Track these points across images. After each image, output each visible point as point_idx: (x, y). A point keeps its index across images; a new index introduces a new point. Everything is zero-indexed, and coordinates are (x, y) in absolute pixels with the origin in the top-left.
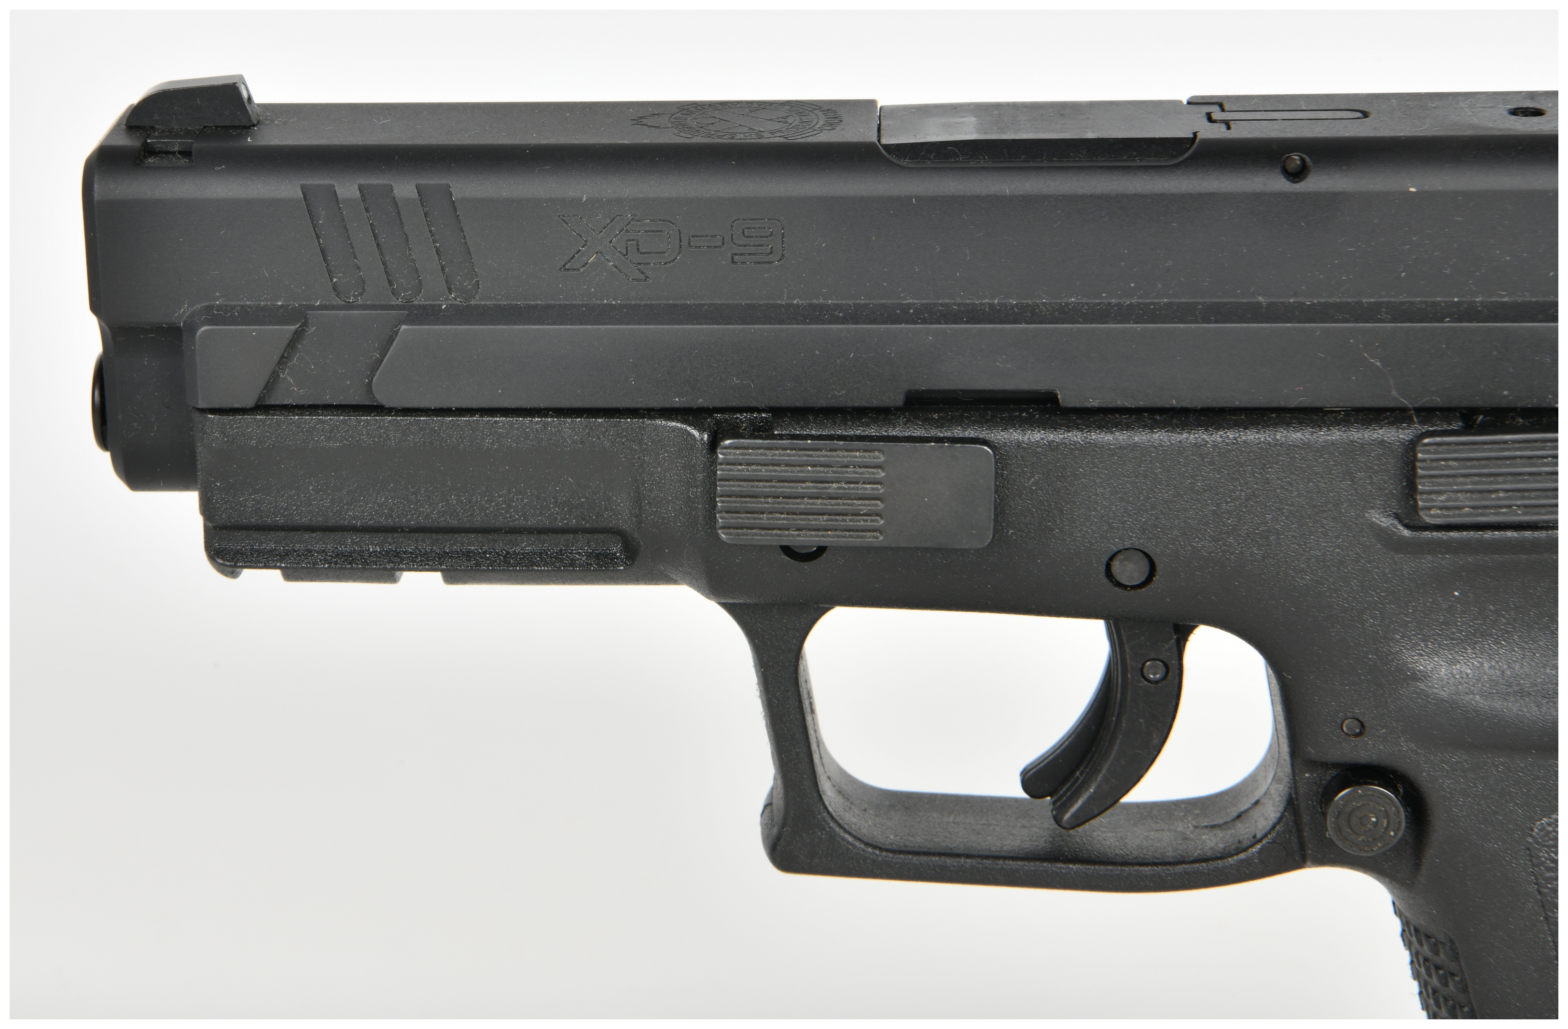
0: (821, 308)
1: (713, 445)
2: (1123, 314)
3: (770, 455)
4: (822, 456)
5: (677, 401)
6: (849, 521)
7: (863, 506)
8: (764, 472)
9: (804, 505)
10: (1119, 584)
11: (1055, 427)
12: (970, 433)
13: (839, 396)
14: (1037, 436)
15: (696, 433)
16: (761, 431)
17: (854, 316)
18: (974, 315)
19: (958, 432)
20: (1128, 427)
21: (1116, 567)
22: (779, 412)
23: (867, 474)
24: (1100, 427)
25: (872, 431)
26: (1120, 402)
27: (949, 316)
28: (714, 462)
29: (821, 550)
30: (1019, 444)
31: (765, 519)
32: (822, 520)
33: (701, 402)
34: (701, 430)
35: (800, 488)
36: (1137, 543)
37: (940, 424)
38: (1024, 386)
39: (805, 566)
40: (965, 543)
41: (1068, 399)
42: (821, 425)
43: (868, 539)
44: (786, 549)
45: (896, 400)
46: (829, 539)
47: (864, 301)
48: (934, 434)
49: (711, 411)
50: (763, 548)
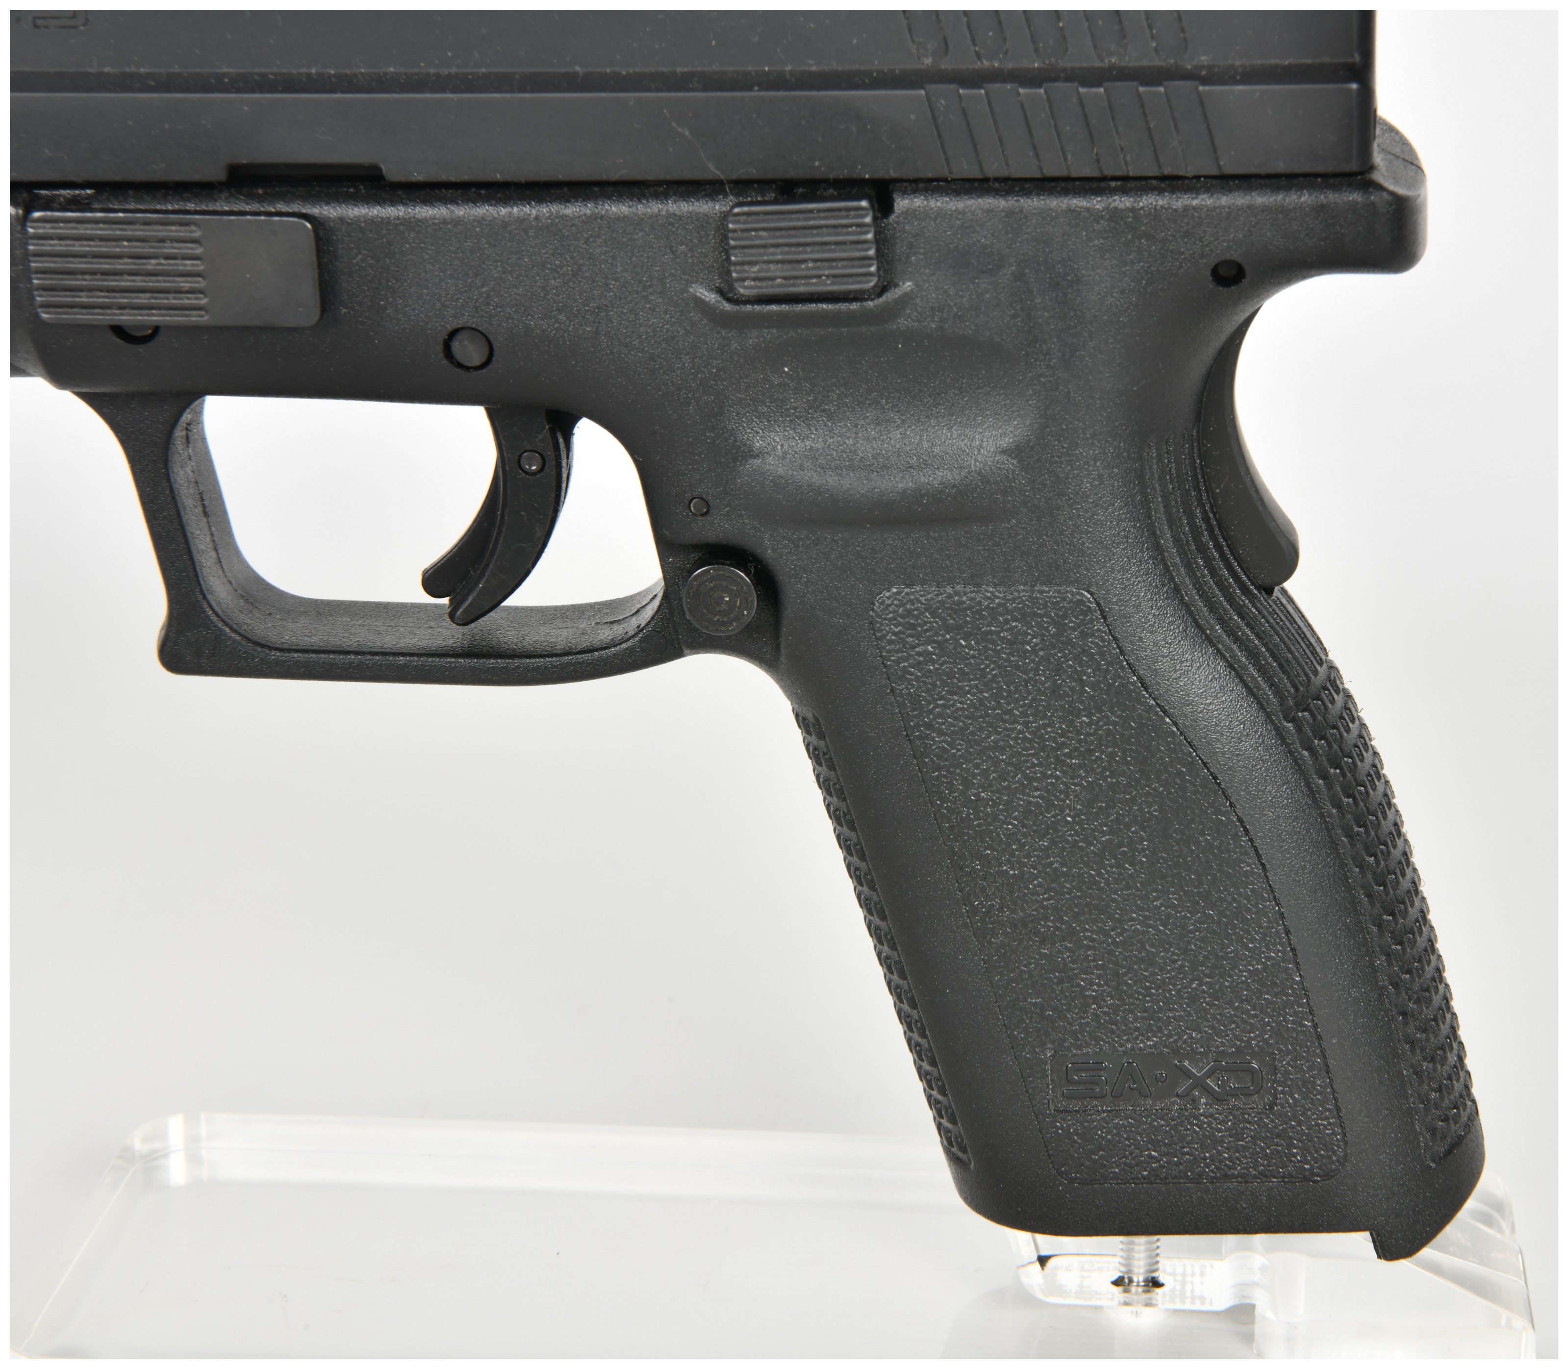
0: (132, 76)
1: (24, 219)
2: (440, 84)
3: (86, 230)
4: (137, 230)
6: (171, 300)
7: (185, 284)
8: (77, 247)
9: (126, 282)
10: (460, 366)
11: (380, 202)
12: (296, 207)
13: (157, 171)
14: (358, 210)
16: (77, 205)
17: (167, 84)
18: (289, 84)
19: (281, 207)
20: (454, 201)
21: (456, 346)
22: (100, 186)
23: (187, 250)
24: (424, 202)
25: (191, 206)
26: (444, 177)
27: (265, 85)
28: (26, 236)
29: (157, 330)
30: (342, 219)
31: (84, 299)
32: (143, 299)
35: (118, 265)
36: (472, 322)
37: (261, 199)
38: (346, 159)
39: (141, 349)
40: (292, 323)
41: (392, 172)
42: (140, 200)
43: (195, 318)
44: (118, 330)
45: (216, 173)
46: (155, 318)
47: (176, 69)
48: (255, 207)
49: (29, 187)
50: (90, 329)
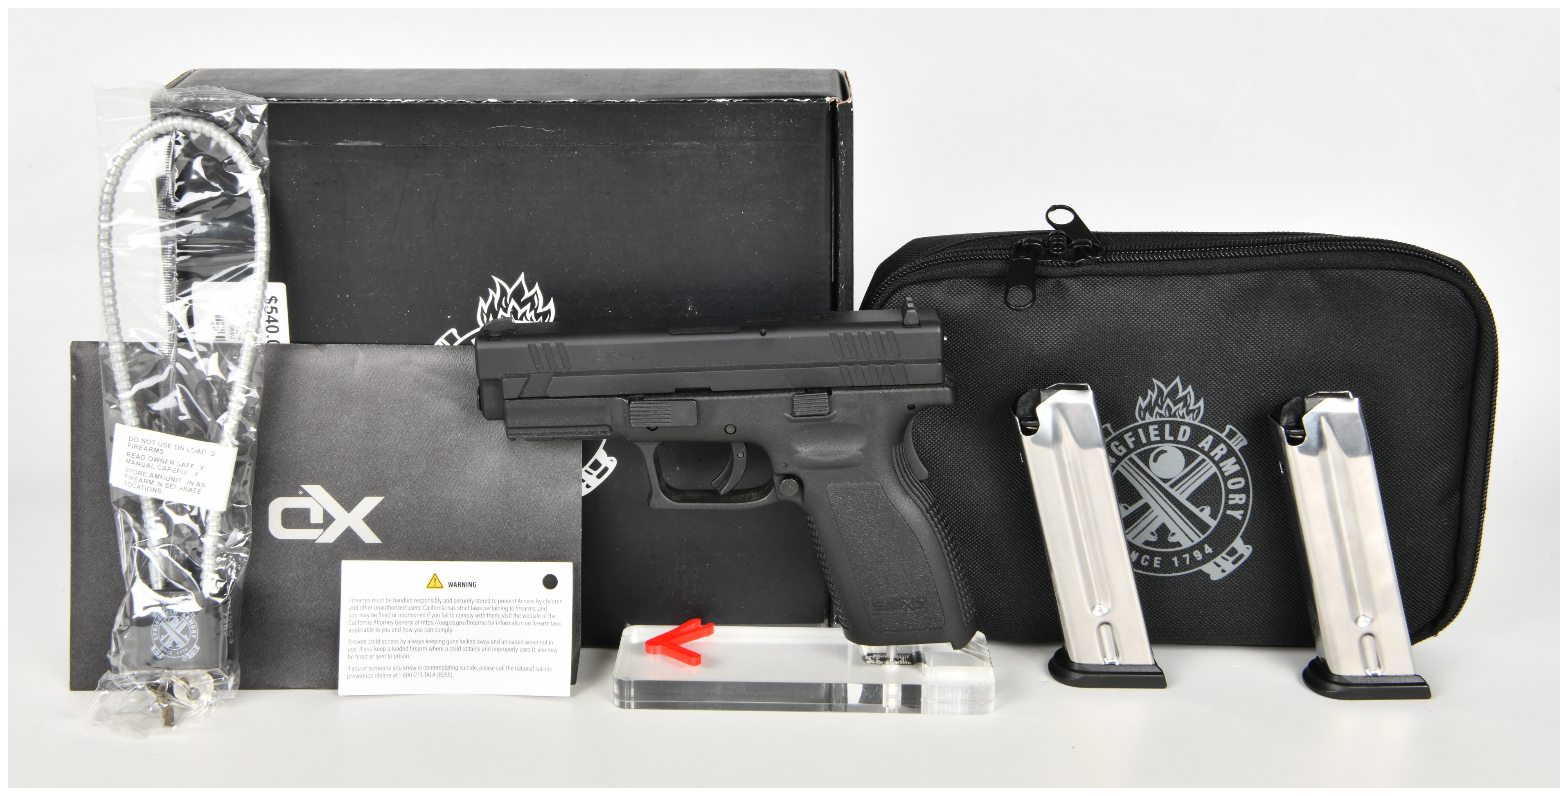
0: (654, 369)
1: (629, 403)
2: (725, 368)
3: (643, 405)
4: (656, 405)
5: (620, 393)
6: (662, 421)
7: (666, 417)
8: (641, 409)
9: (652, 417)
10: (728, 433)
11: (711, 396)
12: (691, 398)
13: (659, 390)
14: (706, 398)
15: (625, 401)
16: (641, 399)
17: (662, 371)
18: (690, 370)
19: (688, 398)
20: (728, 395)
21: (727, 429)
22: (645, 395)
23: (666, 409)
24: (721, 396)
25: (667, 399)
26: (726, 389)
27: (685, 370)
28: (630, 407)
29: (657, 427)
30: (702, 400)
31: (642, 421)
32: (656, 420)
33: (626, 393)
34: (626, 400)
35: (650, 413)
36: (732, 423)
37: (683, 396)
38: (703, 386)
39: (653, 432)
40: (690, 424)
41: (713, 389)
42: (655, 398)
43: (667, 425)
44: (648, 428)
45: (673, 390)
46: (658, 425)
47: (664, 367)
48: (682, 398)
49: (628, 395)
50: (642, 428)
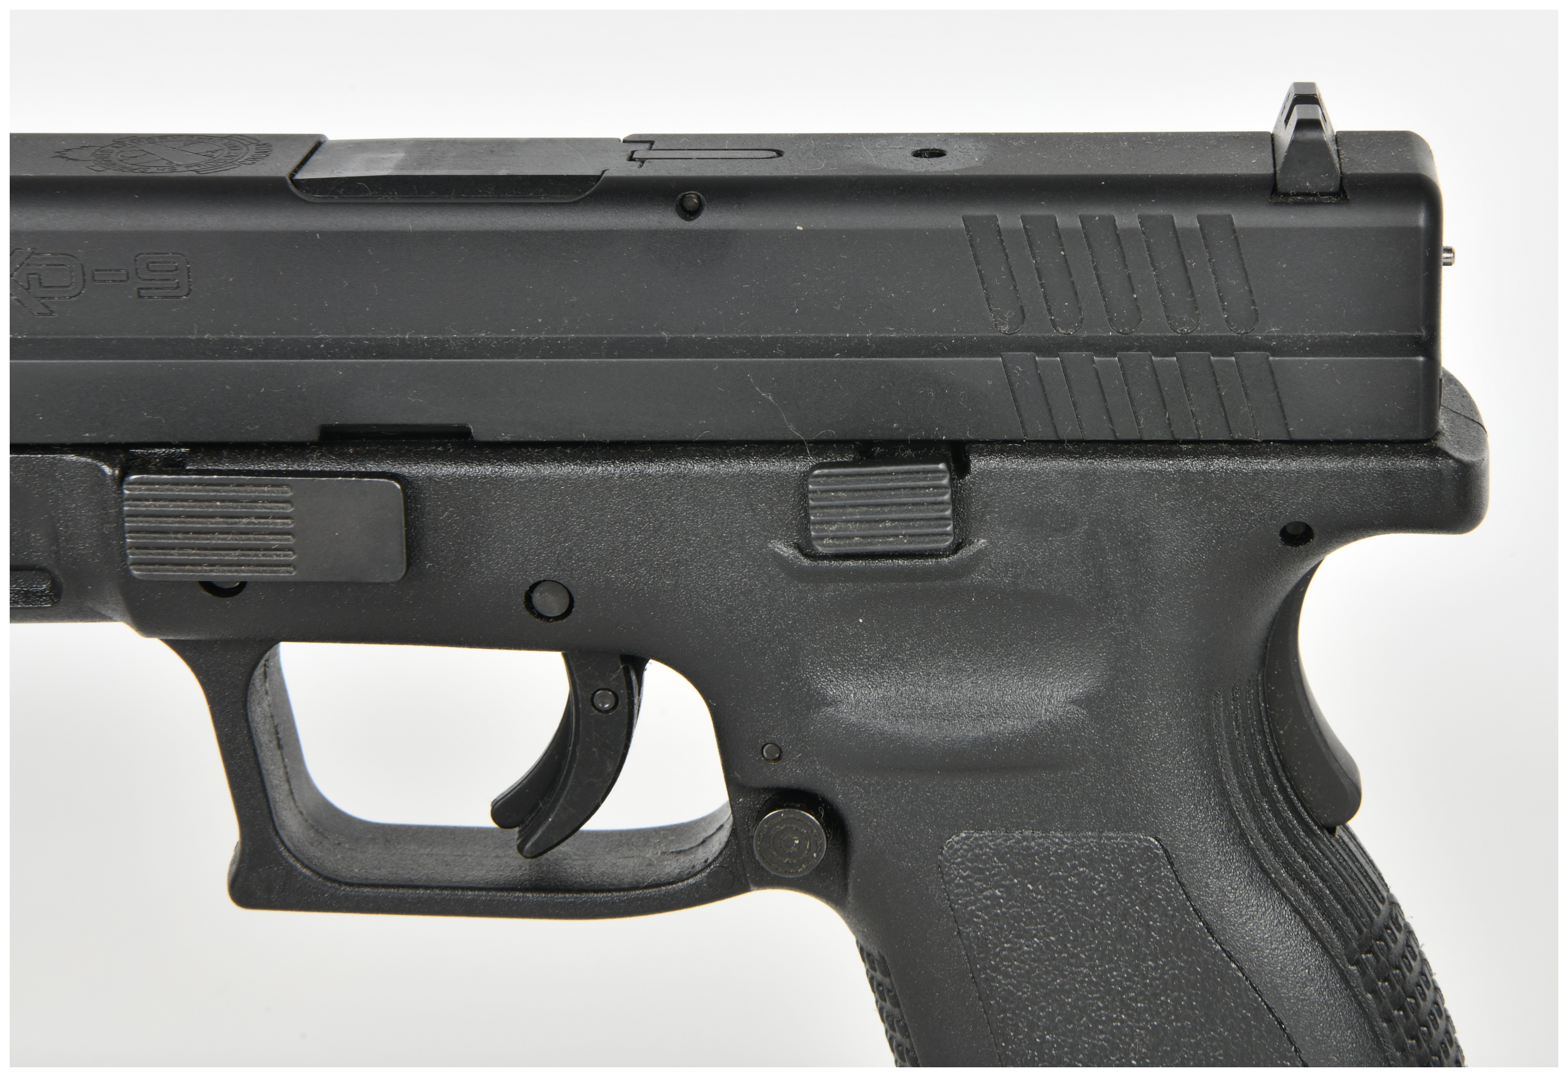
0: (232, 342)
1: (121, 480)
2: (531, 349)
3: (177, 491)
4: (231, 492)
5: (87, 437)
6: (261, 557)
7: (275, 541)
8: (171, 507)
9: (217, 540)
10: (540, 616)
11: (468, 460)
12: (382, 467)
13: (252, 432)
14: (445, 470)
15: (107, 470)
16: (174, 465)
17: (264, 350)
18: (383, 350)
19: (372, 467)
20: (540, 461)
21: (537, 597)
22: (195, 447)
23: (278, 508)
24: (511, 461)
25: (283, 467)
26: (531, 436)
27: (360, 351)
28: (121, 500)
29: (243, 585)
30: (430, 478)
31: (176, 554)
32: (233, 556)
33: (111, 437)
34: (112, 466)
35: (211, 524)
36: (554, 575)
37: (352, 459)
38: (436, 421)
39: (228, 601)
40: (380, 577)
41: (480, 432)
42: (233, 461)
43: (283, 574)
44: (209, 585)
45: (308, 433)
46: (244, 574)
47: (274, 336)
48: (346, 467)
49: (126, 447)
50: (180, 584)
